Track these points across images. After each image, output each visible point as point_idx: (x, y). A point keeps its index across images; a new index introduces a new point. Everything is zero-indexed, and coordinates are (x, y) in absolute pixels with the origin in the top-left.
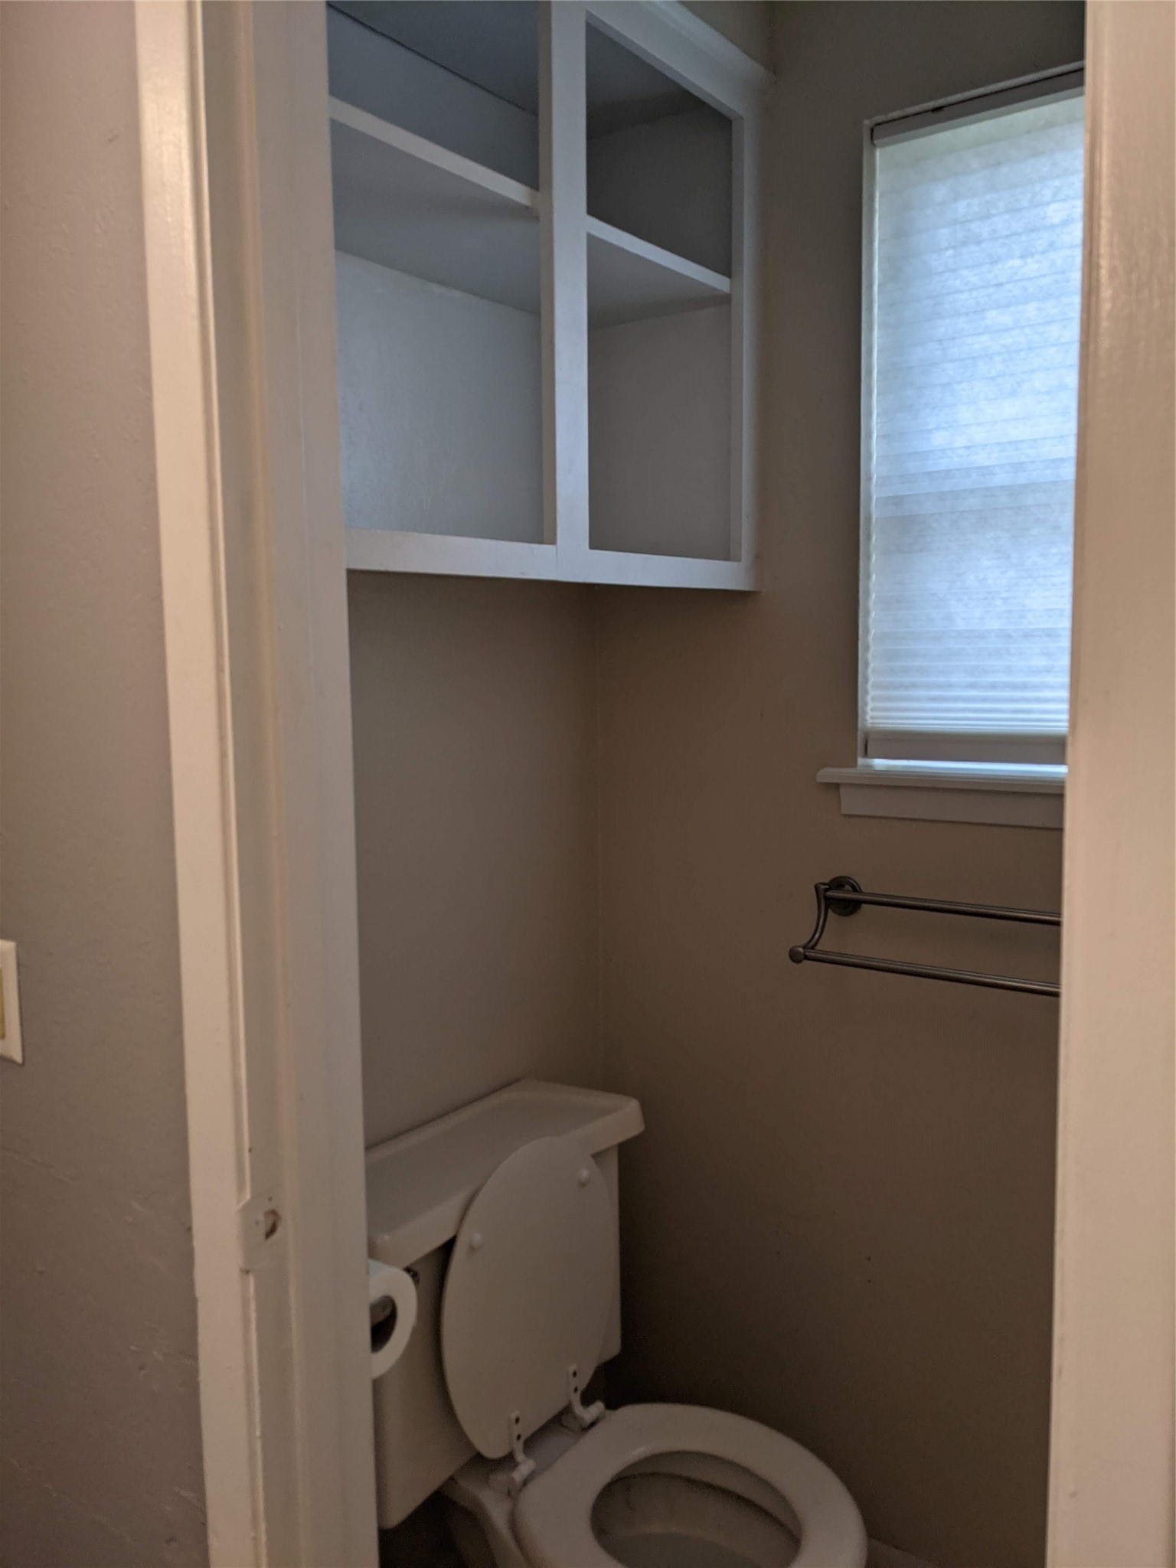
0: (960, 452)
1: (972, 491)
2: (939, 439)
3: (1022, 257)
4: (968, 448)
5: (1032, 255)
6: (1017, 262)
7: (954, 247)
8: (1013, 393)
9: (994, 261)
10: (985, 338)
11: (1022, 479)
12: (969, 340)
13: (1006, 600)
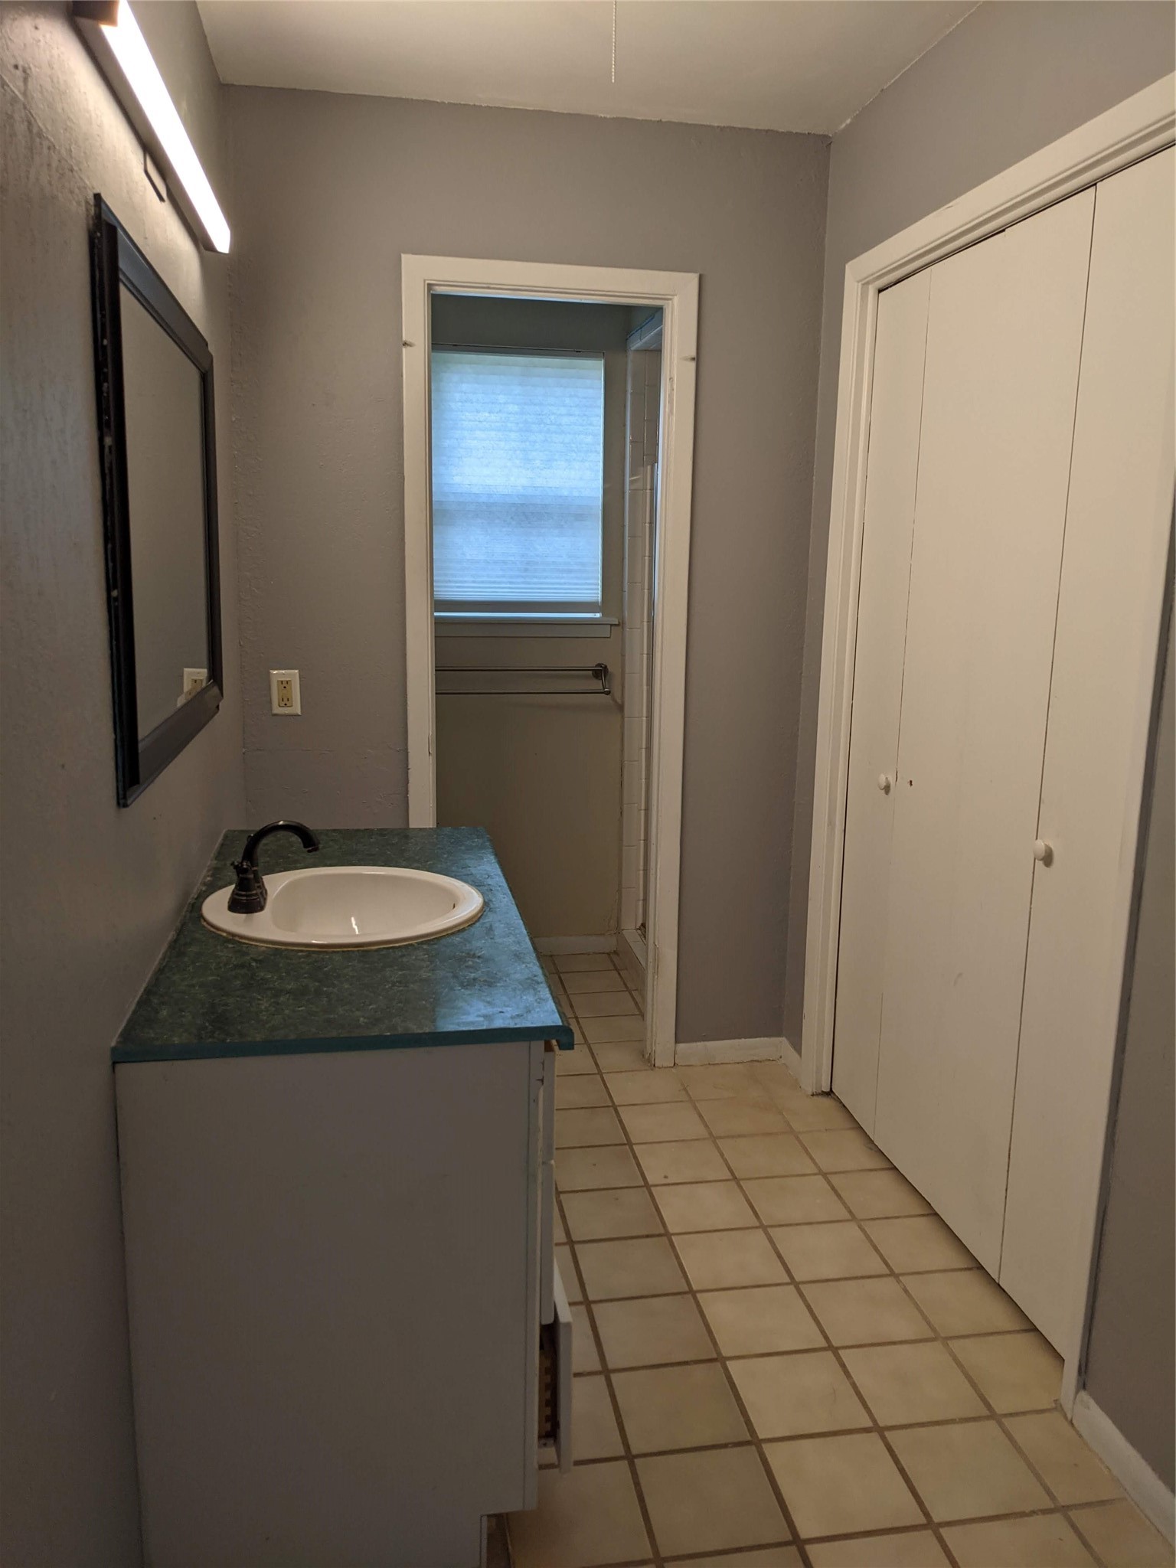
0: (467, 486)
1: (472, 503)
2: (457, 479)
3: (489, 413)
4: (469, 485)
5: (493, 413)
6: (487, 414)
7: (461, 402)
8: (487, 466)
9: (478, 411)
10: (476, 442)
11: (492, 501)
12: (469, 441)
13: (486, 547)
